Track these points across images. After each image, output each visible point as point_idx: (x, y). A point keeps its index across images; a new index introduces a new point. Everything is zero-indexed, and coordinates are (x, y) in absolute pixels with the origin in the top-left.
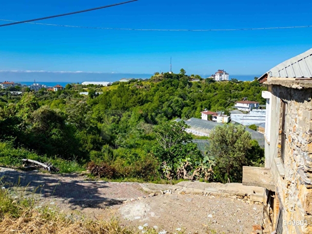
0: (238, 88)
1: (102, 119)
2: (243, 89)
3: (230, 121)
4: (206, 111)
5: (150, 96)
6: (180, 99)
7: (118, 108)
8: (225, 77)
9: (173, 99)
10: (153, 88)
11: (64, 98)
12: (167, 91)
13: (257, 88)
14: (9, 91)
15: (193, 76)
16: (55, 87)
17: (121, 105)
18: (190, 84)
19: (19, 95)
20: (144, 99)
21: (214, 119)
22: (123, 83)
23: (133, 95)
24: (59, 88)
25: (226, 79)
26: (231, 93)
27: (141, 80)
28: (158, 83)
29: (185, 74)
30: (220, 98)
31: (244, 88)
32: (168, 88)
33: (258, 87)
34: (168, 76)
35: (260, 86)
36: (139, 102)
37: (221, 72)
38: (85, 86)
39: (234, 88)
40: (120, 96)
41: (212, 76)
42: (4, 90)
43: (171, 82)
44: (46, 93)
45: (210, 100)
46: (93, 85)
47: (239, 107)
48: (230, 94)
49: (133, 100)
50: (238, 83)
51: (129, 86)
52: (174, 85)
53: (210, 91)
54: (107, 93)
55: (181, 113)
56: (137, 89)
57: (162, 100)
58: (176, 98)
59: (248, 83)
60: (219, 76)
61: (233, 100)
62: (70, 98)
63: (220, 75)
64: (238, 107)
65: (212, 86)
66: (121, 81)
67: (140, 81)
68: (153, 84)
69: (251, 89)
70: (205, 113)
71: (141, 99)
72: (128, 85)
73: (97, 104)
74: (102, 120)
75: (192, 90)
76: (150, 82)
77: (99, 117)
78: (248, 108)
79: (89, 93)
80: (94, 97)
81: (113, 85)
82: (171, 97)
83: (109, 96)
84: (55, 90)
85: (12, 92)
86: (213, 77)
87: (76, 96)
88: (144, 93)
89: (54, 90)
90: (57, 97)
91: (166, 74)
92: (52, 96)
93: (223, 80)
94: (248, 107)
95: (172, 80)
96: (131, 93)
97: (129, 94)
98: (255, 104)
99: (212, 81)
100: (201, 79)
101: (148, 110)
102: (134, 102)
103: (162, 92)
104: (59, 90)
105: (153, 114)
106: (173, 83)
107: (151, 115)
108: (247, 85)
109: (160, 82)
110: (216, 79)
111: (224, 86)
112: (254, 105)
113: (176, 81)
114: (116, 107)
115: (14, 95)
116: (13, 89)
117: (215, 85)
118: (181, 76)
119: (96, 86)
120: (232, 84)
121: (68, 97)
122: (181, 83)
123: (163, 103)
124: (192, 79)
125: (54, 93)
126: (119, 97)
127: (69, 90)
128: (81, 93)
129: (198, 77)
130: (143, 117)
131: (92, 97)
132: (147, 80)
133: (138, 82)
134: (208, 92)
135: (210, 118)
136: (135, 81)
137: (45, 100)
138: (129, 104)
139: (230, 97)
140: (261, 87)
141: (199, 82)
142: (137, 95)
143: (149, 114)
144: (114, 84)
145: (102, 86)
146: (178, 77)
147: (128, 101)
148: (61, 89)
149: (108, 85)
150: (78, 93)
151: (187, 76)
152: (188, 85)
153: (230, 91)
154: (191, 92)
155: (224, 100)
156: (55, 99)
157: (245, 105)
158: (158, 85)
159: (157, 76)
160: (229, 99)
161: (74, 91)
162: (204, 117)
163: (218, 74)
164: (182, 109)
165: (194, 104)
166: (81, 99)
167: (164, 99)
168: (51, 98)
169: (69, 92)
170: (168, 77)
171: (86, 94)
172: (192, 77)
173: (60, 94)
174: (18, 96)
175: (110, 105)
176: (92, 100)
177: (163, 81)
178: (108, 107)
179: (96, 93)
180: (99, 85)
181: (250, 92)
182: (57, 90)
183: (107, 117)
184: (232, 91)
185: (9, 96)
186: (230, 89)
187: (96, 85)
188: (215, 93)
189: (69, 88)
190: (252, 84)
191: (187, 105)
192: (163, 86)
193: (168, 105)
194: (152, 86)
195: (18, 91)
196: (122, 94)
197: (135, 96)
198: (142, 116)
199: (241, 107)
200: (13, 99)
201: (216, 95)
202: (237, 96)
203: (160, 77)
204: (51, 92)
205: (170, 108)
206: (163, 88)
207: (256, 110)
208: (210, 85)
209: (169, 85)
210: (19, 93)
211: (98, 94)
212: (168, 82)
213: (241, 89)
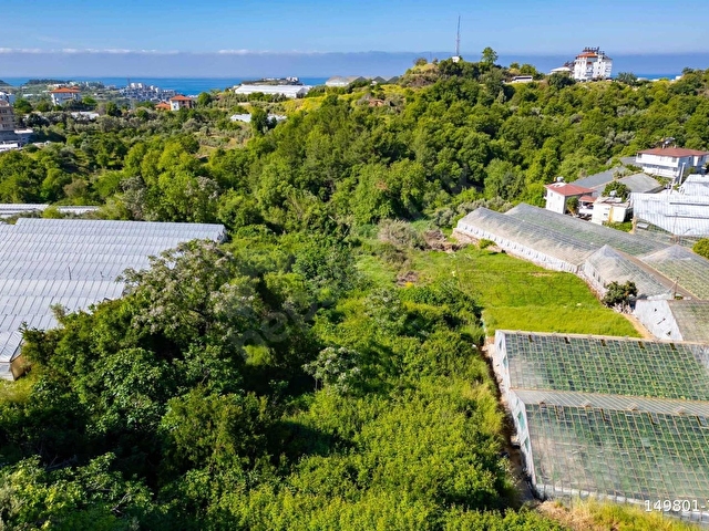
0: (636, 99)
1: (285, 199)
2: (648, 102)
3: (629, 216)
4: (562, 184)
5: (405, 128)
6: (482, 136)
7: (322, 164)
8: (601, 68)
9: (465, 136)
10: (412, 106)
11: (195, 131)
12: (446, 115)
13: (687, 101)
14: (67, 113)
15: (516, 66)
16: (173, 101)
17: (331, 158)
18: (509, 92)
19: (93, 121)
20: (390, 141)
21: (583, 210)
22: (335, 89)
23: (360, 130)
24: (184, 102)
25: (603, 74)
26: (615, 116)
27: (381, 82)
28: (424, 89)
29: (496, 63)
30: (588, 130)
31: (653, 100)
32: (449, 102)
33: (691, 97)
34: (449, 68)
35: (695, 94)
36: (376, 149)
37: (591, 55)
38: (243, 99)
39: (626, 100)
40: (327, 131)
41: (567, 65)
42: (60, 108)
43: (458, 85)
44: (154, 117)
45: (560, 138)
46: (261, 95)
47: (649, 166)
48: (615, 120)
49: (360, 142)
50: (639, 85)
51: (350, 100)
52: (465, 97)
53: (560, 110)
54: (297, 121)
55: (484, 175)
56: (371, 110)
57: (434, 139)
58: (473, 134)
59: (664, 86)
60: (584, 65)
61: (622, 135)
62: (208, 131)
63: (589, 63)
64: (645, 165)
65: (566, 95)
66: (330, 84)
67: (378, 85)
68: (412, 93)
69: (670, 102)
70: (558, 190)
71: (382, 142)
72: (346, 97)
73: (272, 150)
74: (285, 203)
75: (512, 108)
76: (404, 86)
77: (278, 194)
78: (675, 169)
79: (254, 119)
80: (265, 129)
81: (310, 95)
82: (460, 130)
83: (301, 130)
84: (174, 107)
85: (75, 114)
86: (567, 69)
87: (223, 125)
88: (389, 121)
89: (172, 109)
90: (180, 127)
91: (445, 64)
92: (168, 125)
93: (595, 76)
94: (676, 165)
95: (460, 80)
96: (355, 126)
97: (350, 127)
98: (696, 159)
99: (566, 81)
100: (538, 77)
101: (400, 180)
102: (364, 151)
103: (435, 115)
104: (183, 109)
105: (415, 191)
106: (463, 89)
107: (409, 196)
108: (660, 92)
109: (431, 86)
110: (576, 76)
111: (599, 95)
112: (691, 160)
113: (472, 83)
114: (319, 163)
115: (83, 122)
116: (78, 106)
117: (574, 93)
118: (485, 69)
119: (271, 99)
120: (621, 88)
121: (204, 128)
122: (484, 90)
123: (439, 149)
124: (512, 75)
125: (171, 115)
126: (324, 132)
127: (207, 109)
128: (234, 118)
129: (527, 71)
130: (387, 198)
131: (259, 128)
132: (395, 80)
133: (373, 87)
134: (554, 113)
135: (572, 206)
136: (365, 85)
137: (152, 133)
138: (351, 155)
139: (615, 126)
140: (699, 97)
141: (532, 86)
142: (369, 127)
143: (404, 192)
144: (312, 94)
145: (284, 98)
146: (476, 71)
147: (348, 145)
148: (187, 105)
149: (300, 96)
150: (227, 117)
151: (499, 67)
152: (501, 94)
153: (615, 108)
154: (511, 113)
155: (597, 137)
156: (174, 131)
157: (667, 161)
158: (424, 96)
159: (423, 68)
160: (611, 134)
161: (218, 112)
162: (555, 202)
163: (584, 60)
164: (485, 166)
165: (516, 147)
166: (236, 132)
167: (440, 137)
168: (166, 129)
169: (206, 113)
170: (450, 73)
171: (247, 119)
172: (513, 71)
173: (185, 118)
174: (90, 125)
175: (304, 156)
176: (260, 140)
177: (437, 84)
178: (299, 160)
179: (270, 118)
180: (277, 95)
181: (670, 113)
182: (178, 108)
183: (297, 195)
184: (620, 108)
185: (69, 127)
186: (615, 104)
187: (268, 96)
188: (574, 116)
189: (206, 104)
190: (676, 90)
191: (501, 154)
192: (439, 98)
193: (450, 156)
194: (408, 100)
195: (91, 110)
196: (332, 124)
197: (365, 133)
198: (385, 196)
199: (654, 166)
200: (80, 131)
201: (576, 121)
202: (632, 123)
203: (429, 71)
204: (164, 114)
205: (455, 165)
206: (437, 103)
207: (699, 177)
208: (562, 92)
209: (453, 96)
210: (93, 115)
211: (274, 120)
212: (451, 87)
213: (644, 103)
